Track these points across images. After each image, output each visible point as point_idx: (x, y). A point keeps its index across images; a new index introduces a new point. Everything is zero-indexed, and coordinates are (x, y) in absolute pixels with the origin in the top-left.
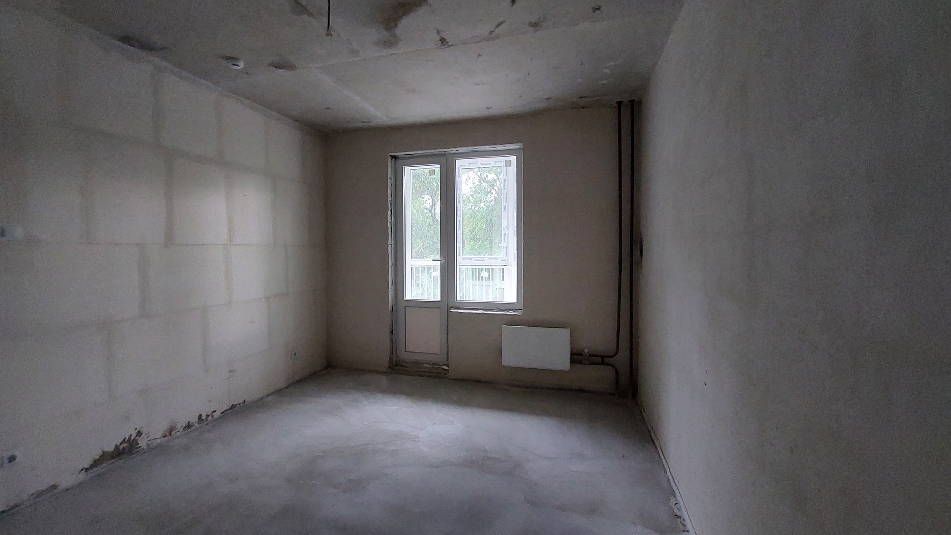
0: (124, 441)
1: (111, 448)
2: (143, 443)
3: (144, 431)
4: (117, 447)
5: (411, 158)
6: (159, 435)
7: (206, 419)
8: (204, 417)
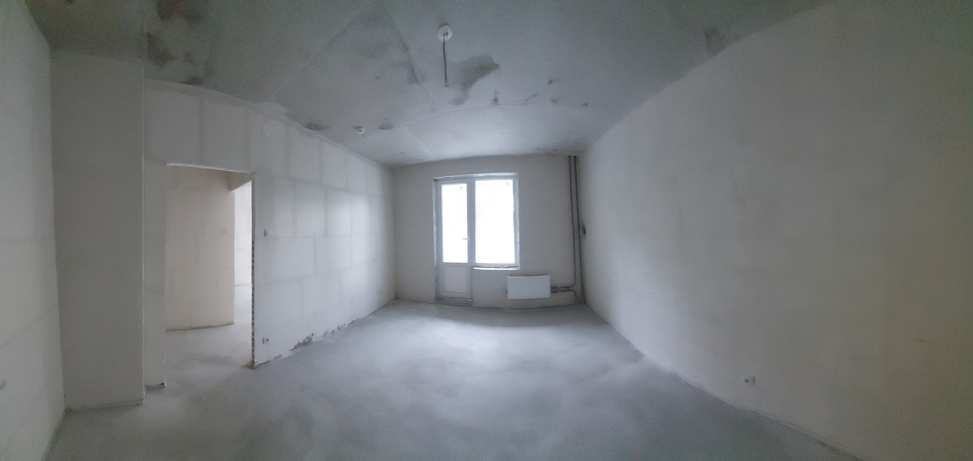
0: (306, 339)
1: (301, 341)
2: (314, 340)
3: (314, 333)
4: (304, 340)
5: (447, 180)
6: (321, 335)
7: (341, 328)
8: (340, 327)
